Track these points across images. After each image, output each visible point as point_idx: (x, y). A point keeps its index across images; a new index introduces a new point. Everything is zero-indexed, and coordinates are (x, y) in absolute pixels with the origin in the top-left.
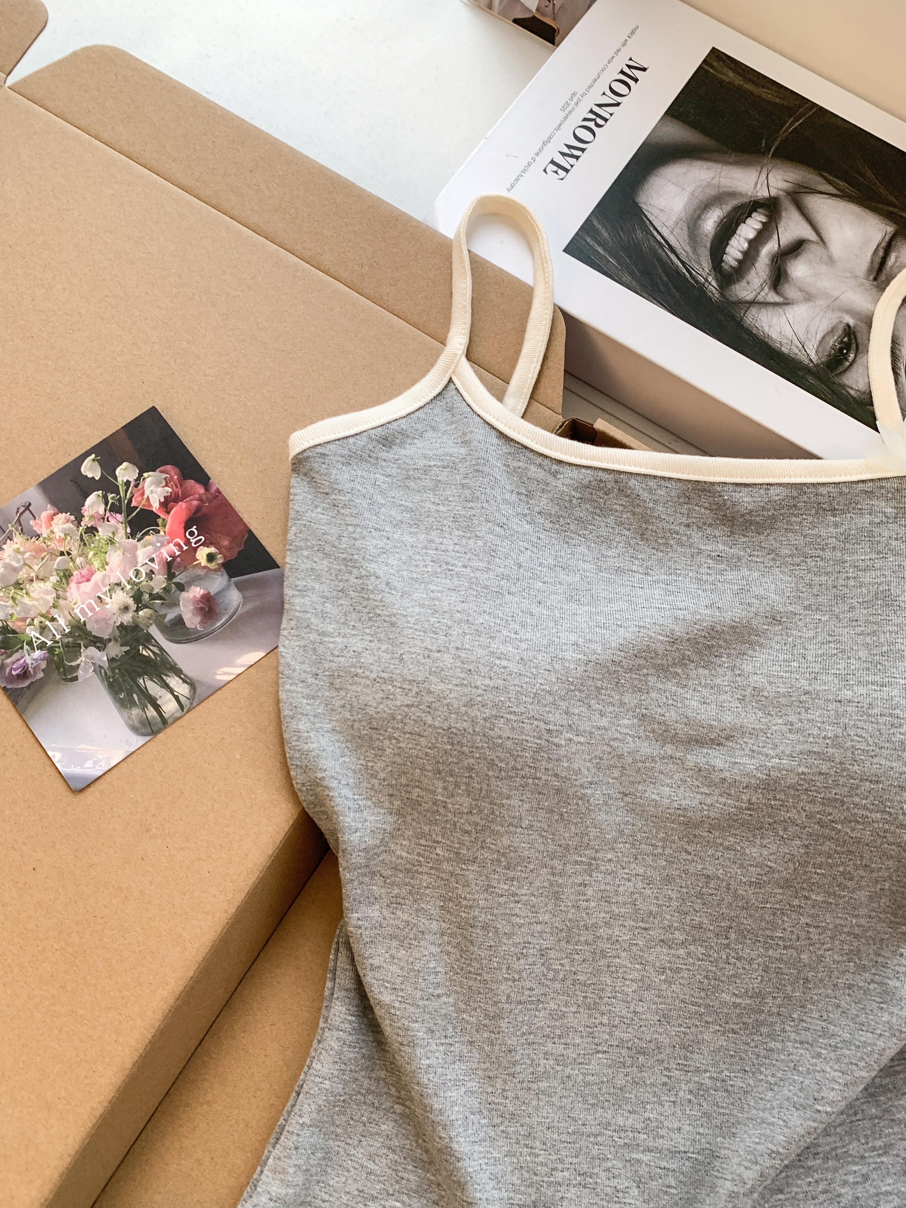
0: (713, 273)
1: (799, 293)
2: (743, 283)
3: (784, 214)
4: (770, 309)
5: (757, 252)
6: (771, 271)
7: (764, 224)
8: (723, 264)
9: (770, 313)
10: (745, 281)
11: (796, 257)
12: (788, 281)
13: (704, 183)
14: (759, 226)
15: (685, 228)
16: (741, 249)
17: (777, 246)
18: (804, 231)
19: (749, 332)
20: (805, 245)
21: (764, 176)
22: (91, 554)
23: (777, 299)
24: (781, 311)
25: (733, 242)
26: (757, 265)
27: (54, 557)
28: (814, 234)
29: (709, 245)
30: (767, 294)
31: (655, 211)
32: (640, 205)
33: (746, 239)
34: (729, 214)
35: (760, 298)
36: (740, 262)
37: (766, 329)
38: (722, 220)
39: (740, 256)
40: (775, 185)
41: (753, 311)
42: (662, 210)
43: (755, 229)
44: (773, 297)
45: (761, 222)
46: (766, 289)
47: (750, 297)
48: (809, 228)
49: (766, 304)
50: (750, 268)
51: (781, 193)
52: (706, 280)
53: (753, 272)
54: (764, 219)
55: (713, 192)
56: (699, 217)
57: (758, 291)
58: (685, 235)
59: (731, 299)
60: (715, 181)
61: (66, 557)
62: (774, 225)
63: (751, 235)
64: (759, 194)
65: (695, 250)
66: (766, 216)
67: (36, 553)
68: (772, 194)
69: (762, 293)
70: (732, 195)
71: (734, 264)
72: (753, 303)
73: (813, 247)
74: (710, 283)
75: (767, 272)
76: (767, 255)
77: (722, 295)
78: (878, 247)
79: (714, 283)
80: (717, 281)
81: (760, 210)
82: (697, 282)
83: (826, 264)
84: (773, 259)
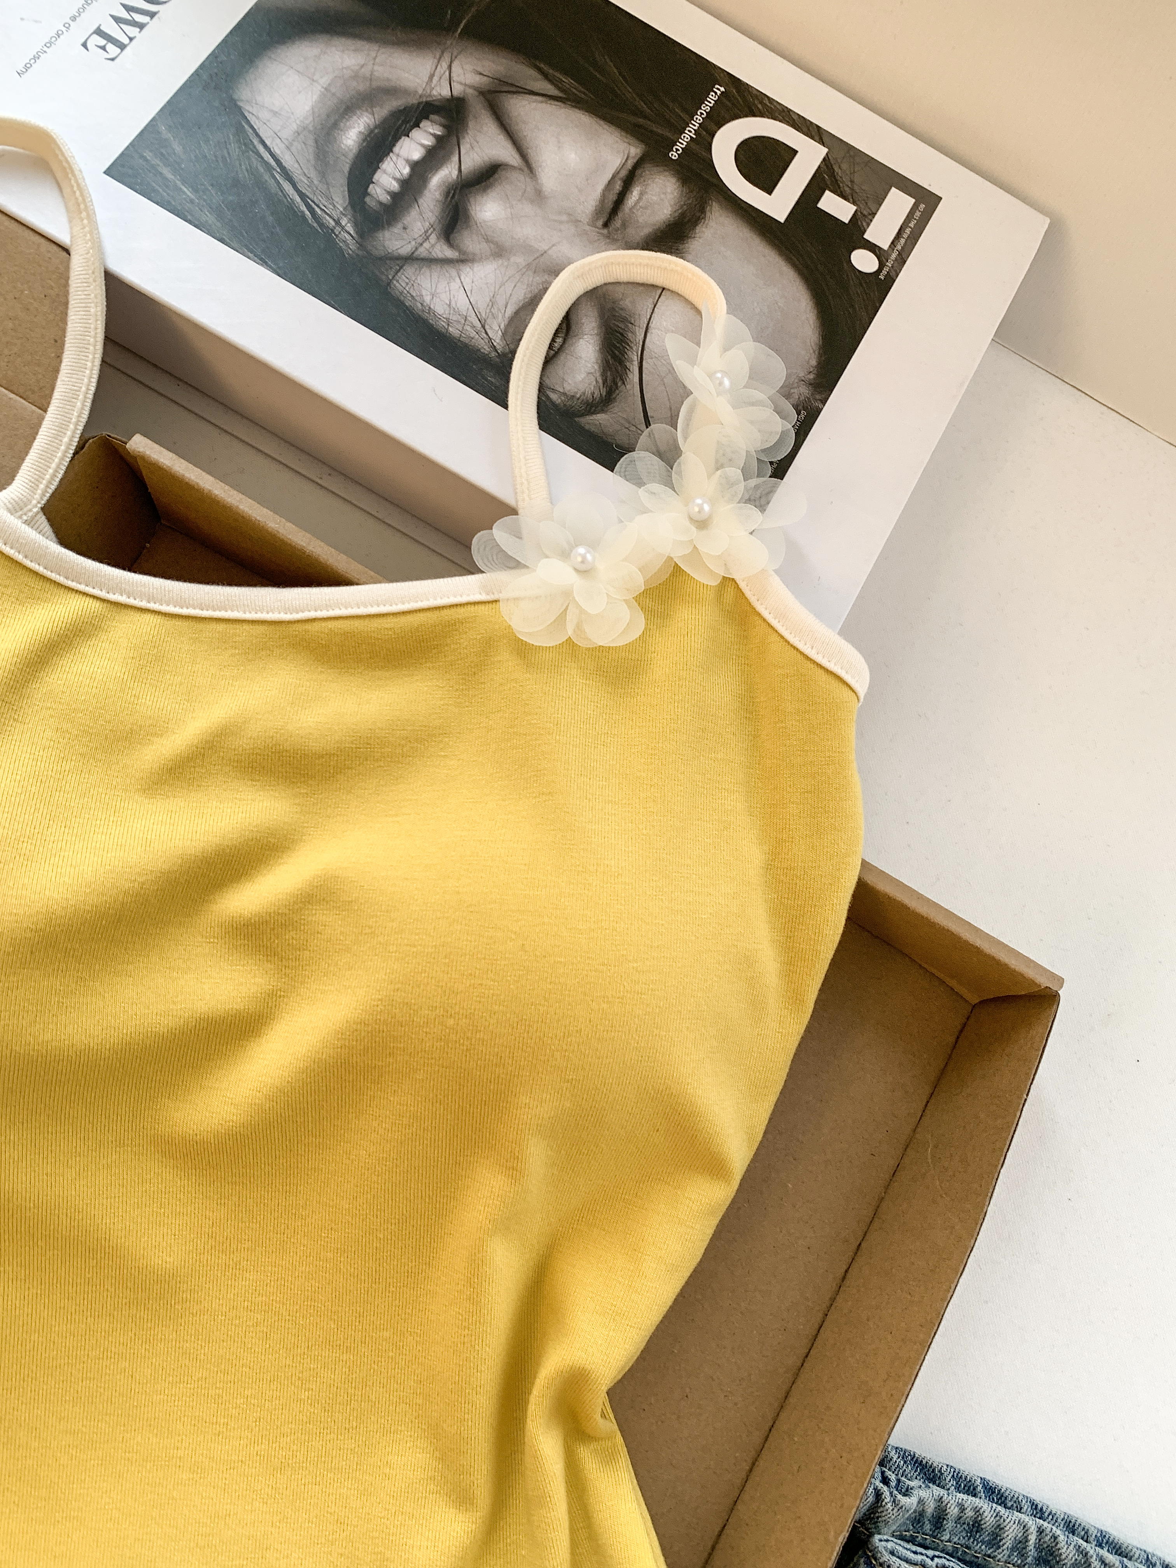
0: (350, 211)
2: (397, 229)
3: (471, 124)
4: (436, 270)
5: (425, 181)
6: (443, 211)
7: (439, 139)
8: (367, 199)
9: (435, 275)
10: (400, 225)
11: (485, 190)
12: (469, 227)
13: (348, 73)
14: (429, 141)
15: (311, 142)
16: (398, 175)
17: (455, 173)
18: (502, 150)
19: (399, 304)
20: (501, 173)
21: (444, 65)
23: (449, 253)
24: (454, 272)
25: (388, 165)
26: (421, 201)
28: (517, 156)
29: (346, 169)
30: (433, 246)
31: (264, 115)
32: (240, 104)
33: (407, 161)
34: (385, 121)
35: (422, 252)
36: (394, 196)
37: (427, 299)
38: (372, 131)
39: (395, 186)
40: (462, 79)
41: (409, 271)
42: (275, 113)
43: (423, 145)
44: (442, 250)
45: (434, 135)
46: (433, 238)
47: (405, 249)
48: (510, 147)
49: (431, 261)
50: (410, 206)
51: (470, 91)
52: (338, 222)
53: (414, 213)
54: (438, 131)
55: (362, 87)
56: (335, 125)
57: (420, 240)
58: (310, 153)
59: (375, 252)
60: (366, 71)
62: (454, 140)
63: (417, 154)
64: (434, 92)
65: (323, 175)
66: (444, 126)
68: (455, 93)
69: (426, 245)
70: (392, 91)
71: (385, 198)
72: (410, 259)
73: (515, 176)
74: (343, 228)
75: (437, 211)
76: (439, 186)
77: (361, 246)
78: (614, 177)
79: (350, 228)
80: (356, 225)
81: (432, 117)
82: (322, 225)
83: (532, 202)
84: (448, 193)
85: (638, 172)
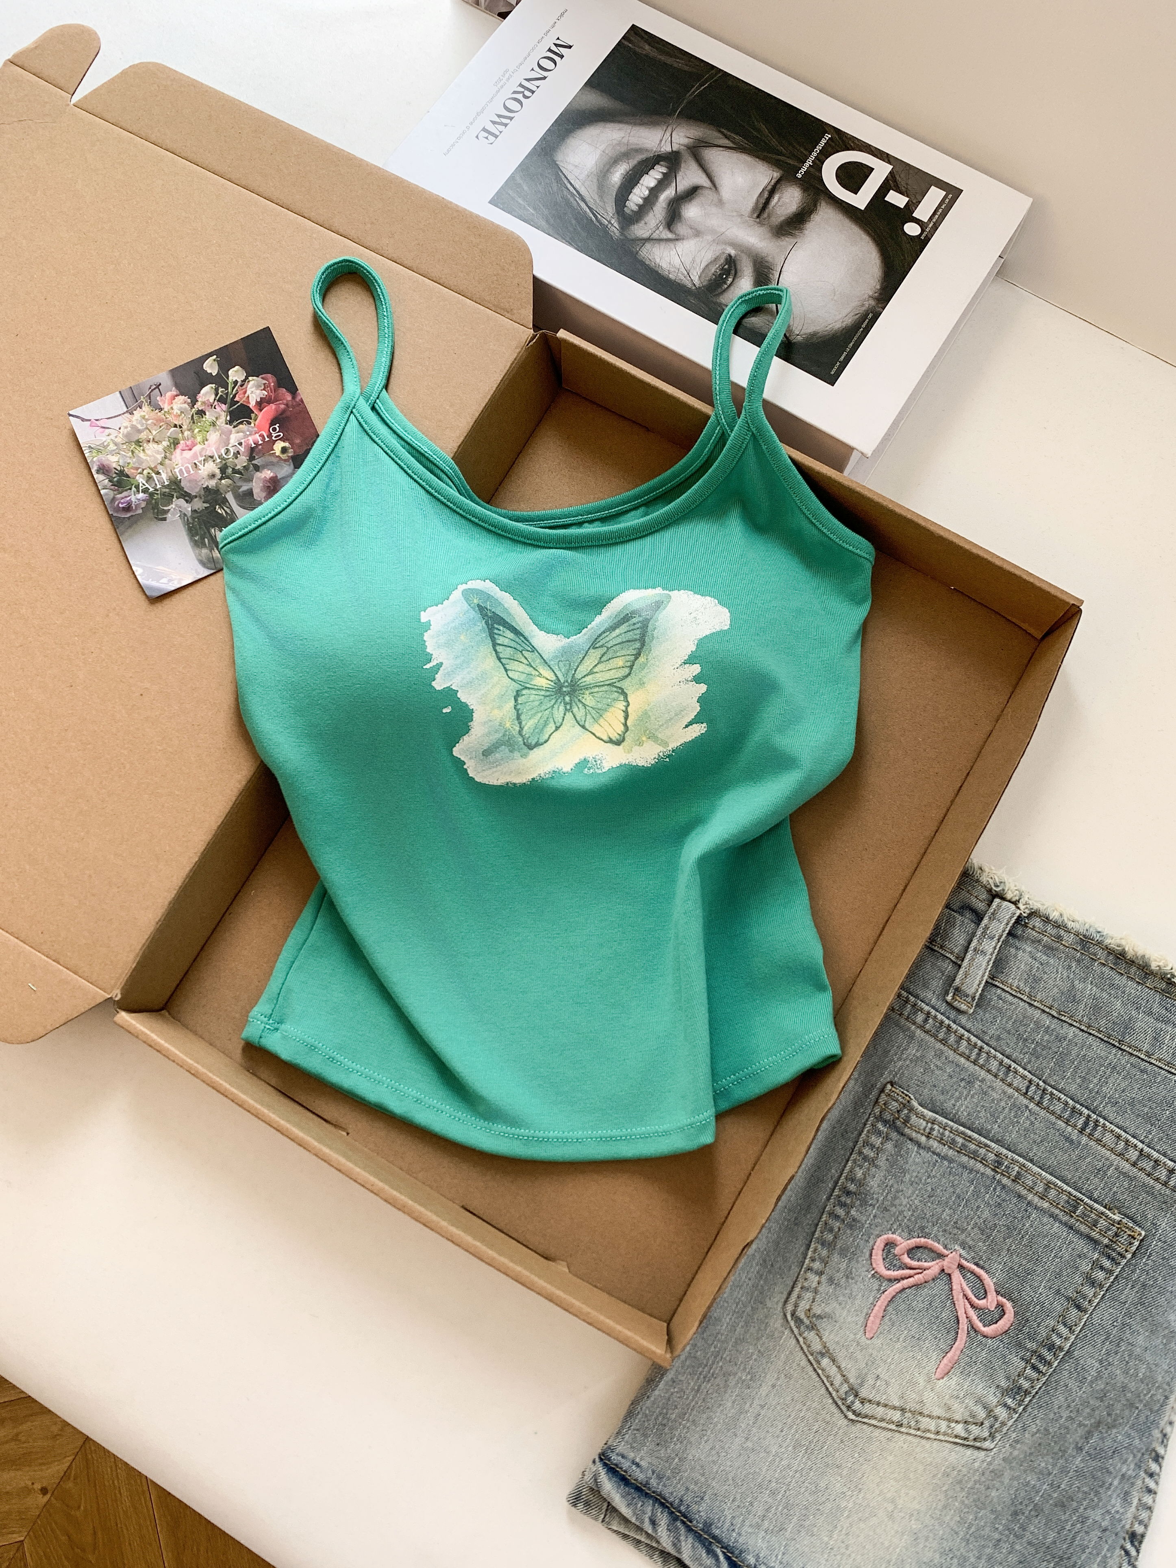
0: (616, 216)
1: (690, 231)
2: (641, 224)
3: (683, 166)
4: (662, 244)
5: (657, 197)
6: (667, 212)
7: (665, 174)
8: (625, 209)
9: (662, 247)
10: (643, 222)
11: (690, 201)
12: (680, 221)
14: (660, 176)
15: (595, 180)
16: (642, 196)
17: (673, 192)
18: (700, 179)
19: (641, 263)
20: (699, 190)
21: (669, 134)
22: (197, 430)
23: (670, 236)
24: (672, 245)
25: (636, 190)
26: (654, 208)
27: (169, 427)
28: (707, 181)
29: (615, 193)
30: (661, 232)
31: (571, 168)
32: (558, 162)
33: (647, 187)
34: (636, 167)
35: (654, 236)
36: (641, 207)
37: (657, 260)
38: (628, 173)
39: (641, 202)
40: (677, 141)
41: (648, 245)
42: (577, 167)
43: (656, 178)
44: (665, 235)
45: (662, 173)
46: (661, 228)
47: (646, 235)
48: (704, 176)
49: (659, 240)
50: (649, 211)
51: (682, 147)
52: (610, 222)
53: (651, 214)
54: (664, 170)
55: (624, 150)
56: (609, 171)
57: (654, 230)
58: (595, 186)
59: (628, 237)
60: (626, 140)
61: (178, 429)
62: (673, 174)
63: (653, 183)
64: (662, 149)
65: (602, 198)
66: (668, 167)
67: (157, 421)
68: (674, 149)
69: (658, 232)
70: (640, 151)
71: (635, 208)
72: (648, 239)
73: (705, 191)
74: (612, 225)
75: (663, 214)
76: (664, 200)
77: (622, 234)
78: (763, 190)
79: (616, 225)
80: (619, 223)
81: (662, 163)
82: (601, 224)
83: (716, 205)
84: (669, 203)
85: (778, 186)
